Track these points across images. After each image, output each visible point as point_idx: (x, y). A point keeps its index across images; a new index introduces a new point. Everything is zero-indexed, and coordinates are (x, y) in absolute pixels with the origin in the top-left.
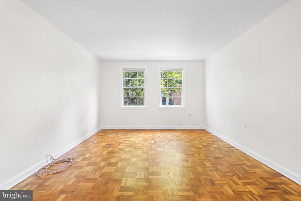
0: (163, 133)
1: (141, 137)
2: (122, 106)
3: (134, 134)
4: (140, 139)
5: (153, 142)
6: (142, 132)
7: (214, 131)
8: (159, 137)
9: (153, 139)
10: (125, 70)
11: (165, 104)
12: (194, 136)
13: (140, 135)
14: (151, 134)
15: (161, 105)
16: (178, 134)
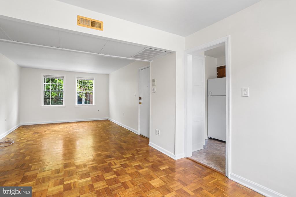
0: (78, 124)
1: (61, 127)
2: (43, 106)
3: (55, 125)
4: (61, 128)
5: (71, 128)
6: (61, 124)
7: (113, 120)
8: (75, 125)
9: (71, 127)
10: (47, 77)
11: (81, 103)
12: (99, 123)
13: (60, 126)
14: (69, 125)
15: (77, 104)
16: (89, 123)
